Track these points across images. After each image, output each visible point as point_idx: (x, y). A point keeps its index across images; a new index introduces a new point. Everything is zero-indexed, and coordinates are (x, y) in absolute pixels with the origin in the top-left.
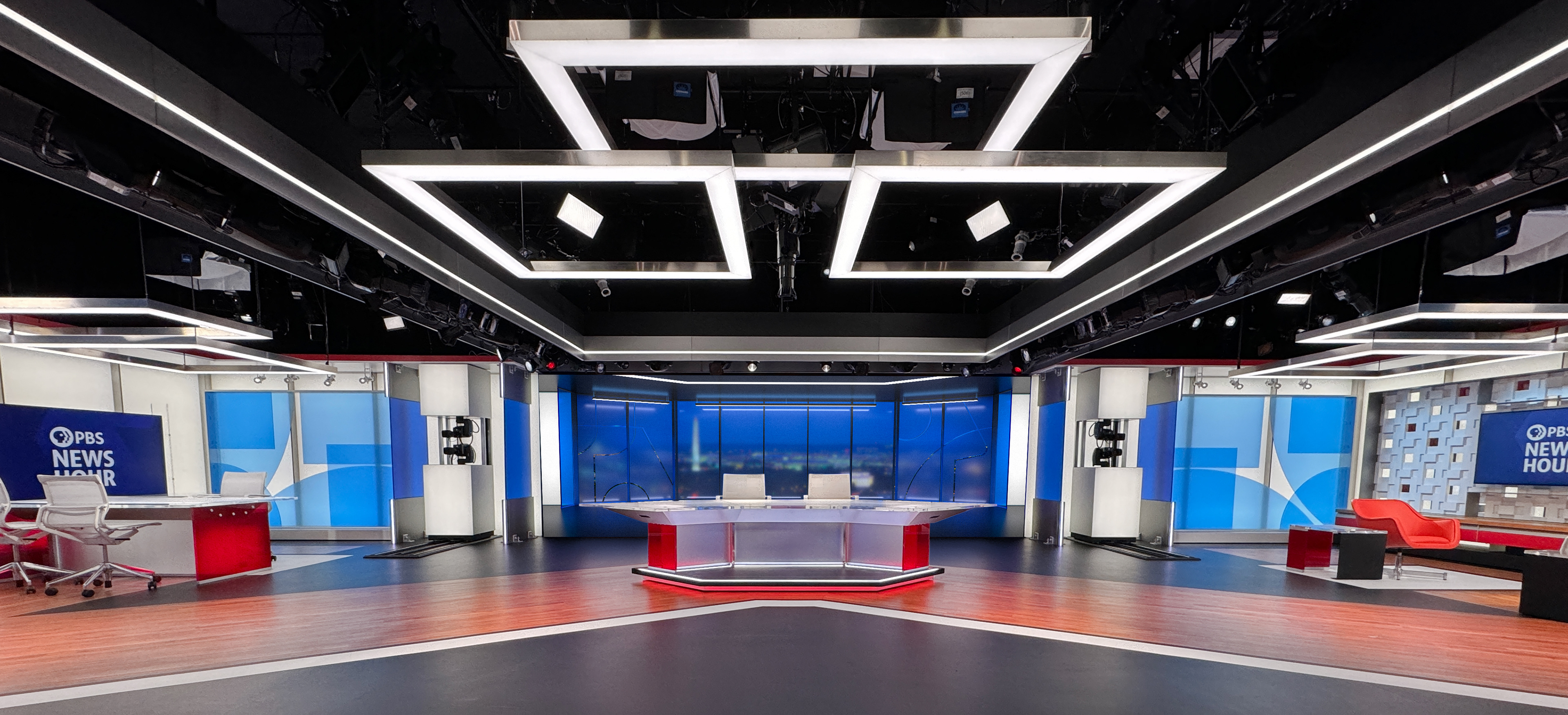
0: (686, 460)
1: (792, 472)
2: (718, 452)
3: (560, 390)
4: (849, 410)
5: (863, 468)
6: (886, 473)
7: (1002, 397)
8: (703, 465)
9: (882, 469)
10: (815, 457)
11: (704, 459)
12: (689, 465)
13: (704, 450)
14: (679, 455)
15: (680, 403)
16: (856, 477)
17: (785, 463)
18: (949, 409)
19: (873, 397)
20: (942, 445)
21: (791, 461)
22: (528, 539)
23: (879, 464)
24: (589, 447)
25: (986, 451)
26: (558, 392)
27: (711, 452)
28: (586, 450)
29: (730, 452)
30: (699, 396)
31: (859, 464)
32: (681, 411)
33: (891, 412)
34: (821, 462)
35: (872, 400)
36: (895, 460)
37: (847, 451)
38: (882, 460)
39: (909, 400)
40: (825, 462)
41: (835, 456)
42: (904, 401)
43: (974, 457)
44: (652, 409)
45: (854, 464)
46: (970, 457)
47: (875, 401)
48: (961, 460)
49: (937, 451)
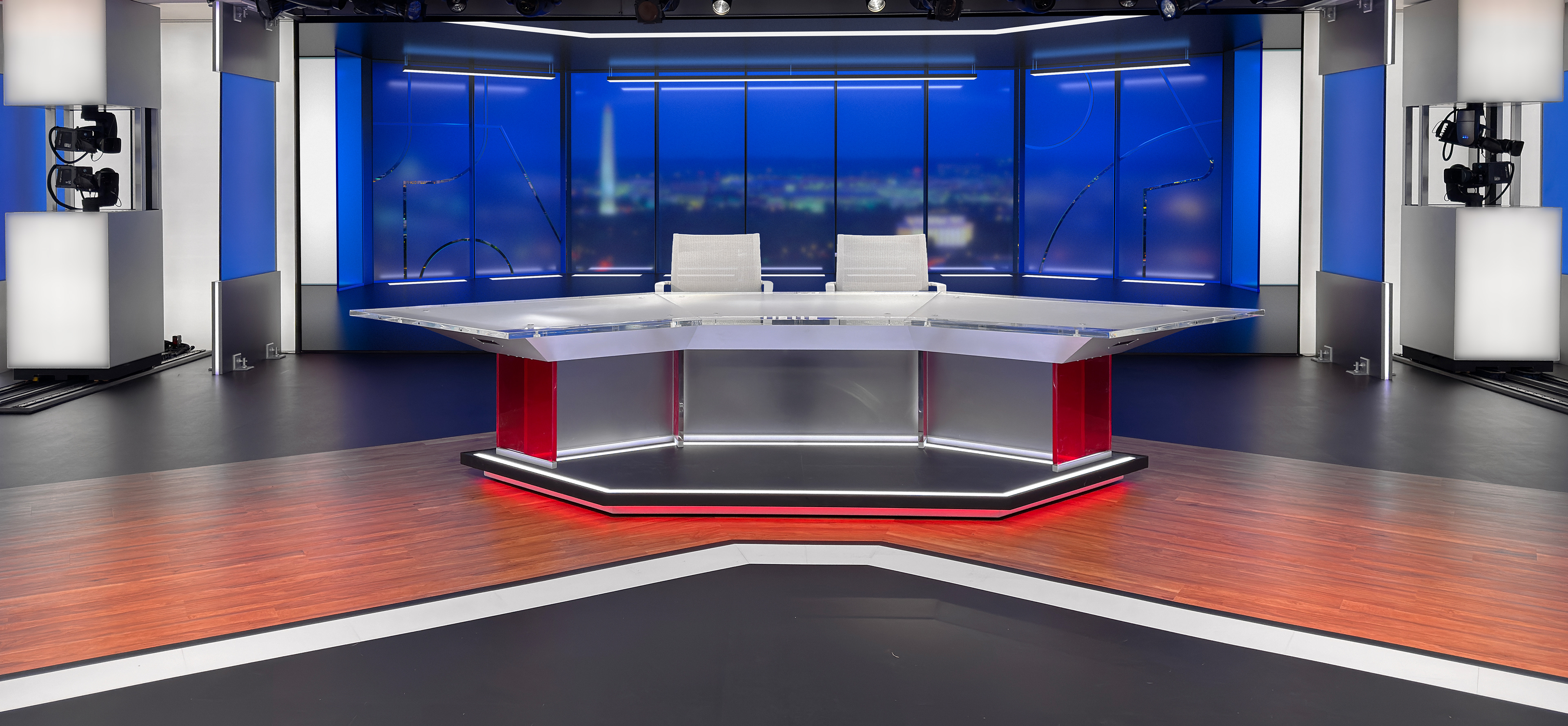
0: (588, 191)
1: (805, 216)
2: (653, 175)
3: (340, 53)
4: (920, 87)
5: (952, 208)
6: (999, 218)
7: (1241, 57)
8: (622, 202)
9: (991, 209)
10: (852, 185)
11: (624, 190)
12: (594, 202)
13: (623, 172)
14: (575, 182)
15: (576, 77)
16: (937, 227)
17: (789, 197)
18: (1128, 83)
19: (970, 59)
20: (1118, 158)
21: (801, 193)
22: (265, 360)
23: (985, 199)
24: (395, 166)
25: (1211, 171)
26: (336, 57)
27: (638, 176)
28: (388, 173)
29: (677, 175)
30: (614, 62)
31: (943, 199)
32: (577, 93)
33: (1007, 90)
34: (862, 195)
35: (967, 67)
36: (1018, 192)
37: (917, 171)
38: (990, 190)
39: (1046, 65)
40: (872, 194)
41: (892, 182)
42: (1035, 68)
43: (1186, 182)
44: (520, 90)
45: (930, 199)
46: (1177, 182)
47: (974, 67)
48: (1158, 188)
49: (1106, 170)
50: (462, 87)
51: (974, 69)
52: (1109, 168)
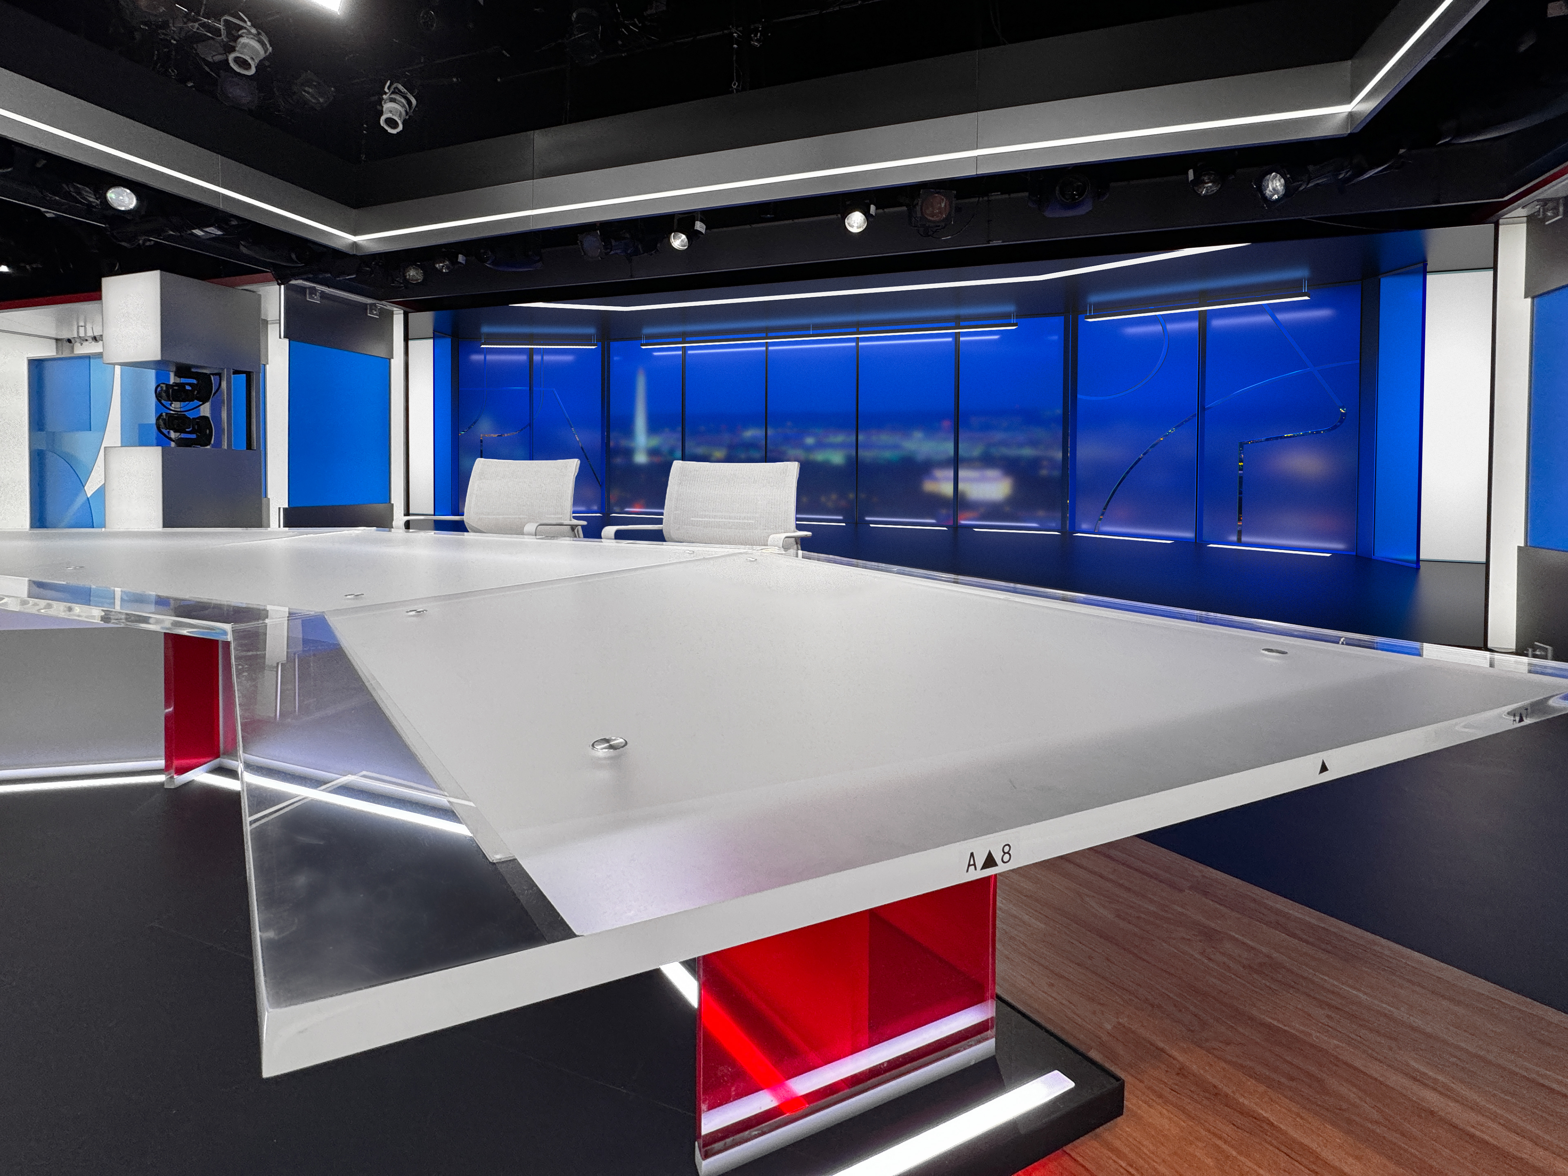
0: (624, 443)
1: (823, 468)
2: (680, 429)
3: (437, 335)
4: (950, 339)
5: (987, 461)
6: (1044, 472)
8: (653, 452)
9: (1035, 463)
10: (874, 438)
16: (968, 480)
17: (808, 449)
18: (1217, 323)
19: (1010, 308)
20: (1202, 408)
21: (821, 445)
23: (1027, 452)
25: (1341, 421)
29: (701, 428)
31: (977, 452)
33: (1055, 338)
34: (888, 447)
35: (1007, 316)
36: (1069, 444)
37: (947, 424)
38: (1034, 443)
39: (1102, 309)
40: (896, 447)
41: (918, 435)
42: (1090, 312)
43: (1302, 435)
44: (569, 358)
45: (961, 452)
46: (1289, 435)
47: (1014, 316)
48: (1261, 441)
49: (1186, 421)
50: (523, 358)
51: (1014, 318)
52: (1189, 419)
